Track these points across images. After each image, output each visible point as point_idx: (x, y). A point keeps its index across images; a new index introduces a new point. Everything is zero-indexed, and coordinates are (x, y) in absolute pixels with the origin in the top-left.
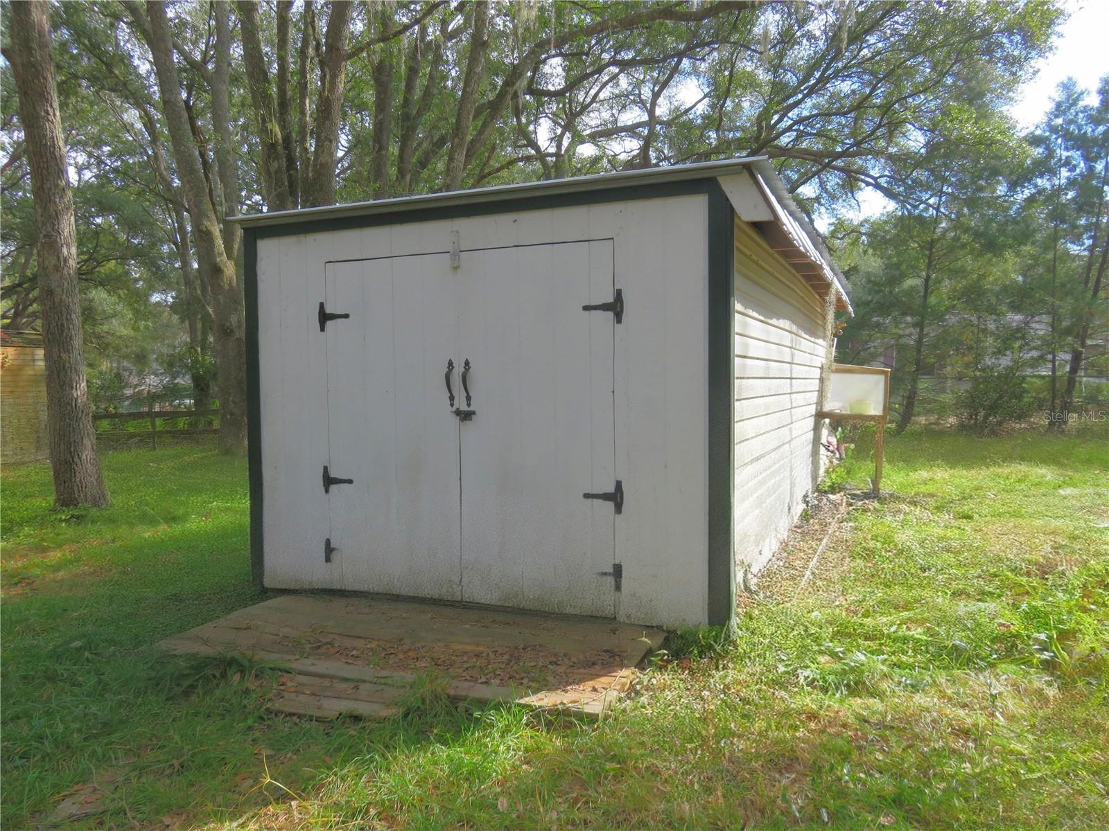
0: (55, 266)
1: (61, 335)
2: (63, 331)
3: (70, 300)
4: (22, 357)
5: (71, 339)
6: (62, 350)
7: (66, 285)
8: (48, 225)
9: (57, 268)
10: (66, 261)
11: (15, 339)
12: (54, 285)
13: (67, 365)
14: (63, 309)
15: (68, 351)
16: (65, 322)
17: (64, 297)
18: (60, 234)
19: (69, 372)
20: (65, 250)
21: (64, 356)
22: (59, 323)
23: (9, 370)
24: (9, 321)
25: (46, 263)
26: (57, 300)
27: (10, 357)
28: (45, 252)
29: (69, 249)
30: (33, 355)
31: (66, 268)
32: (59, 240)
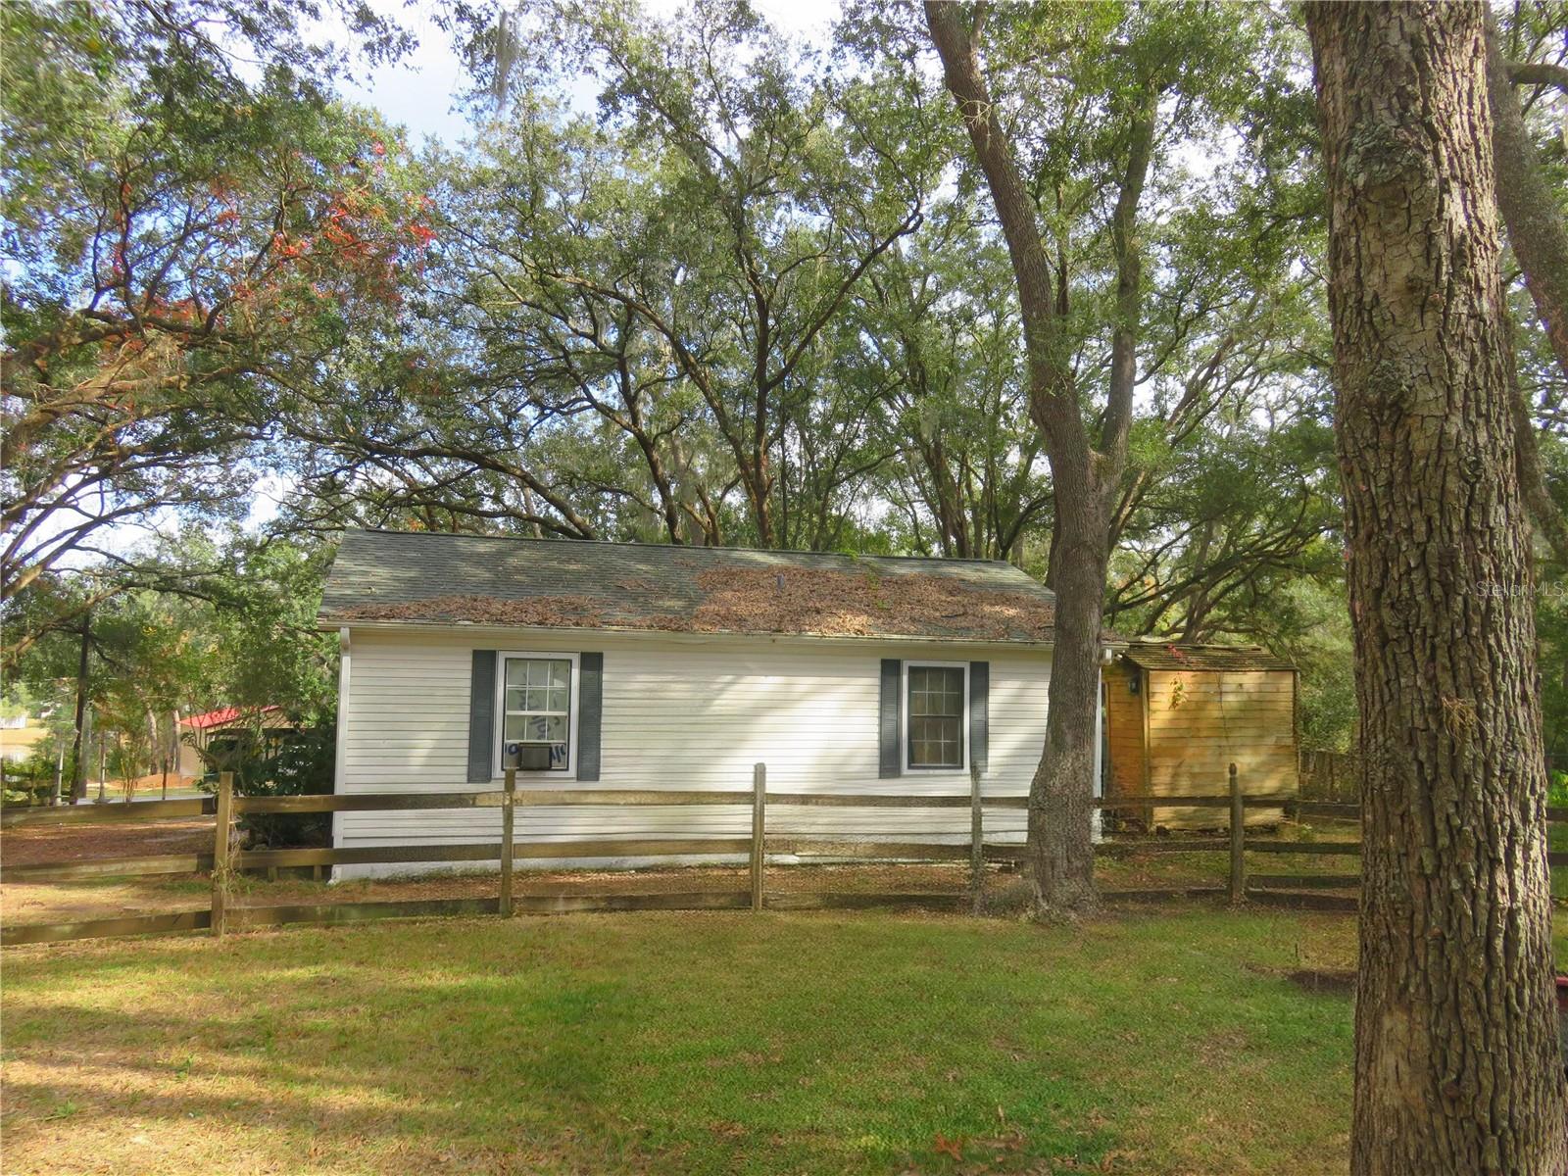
0: (1412, 286)
1: (1437, 607)
2: (1449, 589)
3: (1482, 438)
4: (1203, 688)
5: (1487, 625)
6: (1445, 679)
7: (1463, 368)
8: (1380, 105)
9: (1421, 295)
10: (1461, 254)
11: (1193, 659)
12: (1409, 372)
13: (1470, 751)
14: (1453, 484)
15: (1474, 682)
16: (1458, 543)
17: (1455, 426)
18: (1435, 137)
19: (1477, 785)
20: (1455, 208)
21: (1459, 707)
22: (1433, 548)
23: (1185, 710)
24: (1180, 635)
25: (1374, 280)
26: (1421, 443)
27: (1186, 688)
28: (1369, 234)
29: (1471, 203)
30: (1220, 684)
31: (1461, 289)
32: (1429, 161)
